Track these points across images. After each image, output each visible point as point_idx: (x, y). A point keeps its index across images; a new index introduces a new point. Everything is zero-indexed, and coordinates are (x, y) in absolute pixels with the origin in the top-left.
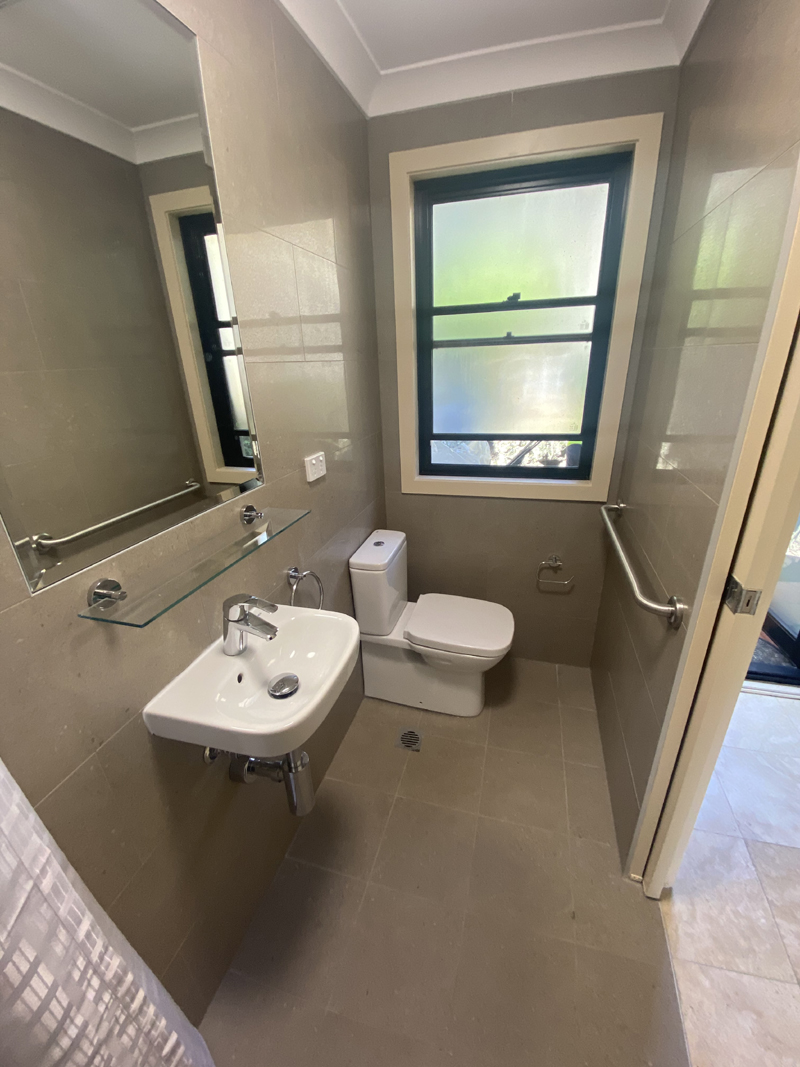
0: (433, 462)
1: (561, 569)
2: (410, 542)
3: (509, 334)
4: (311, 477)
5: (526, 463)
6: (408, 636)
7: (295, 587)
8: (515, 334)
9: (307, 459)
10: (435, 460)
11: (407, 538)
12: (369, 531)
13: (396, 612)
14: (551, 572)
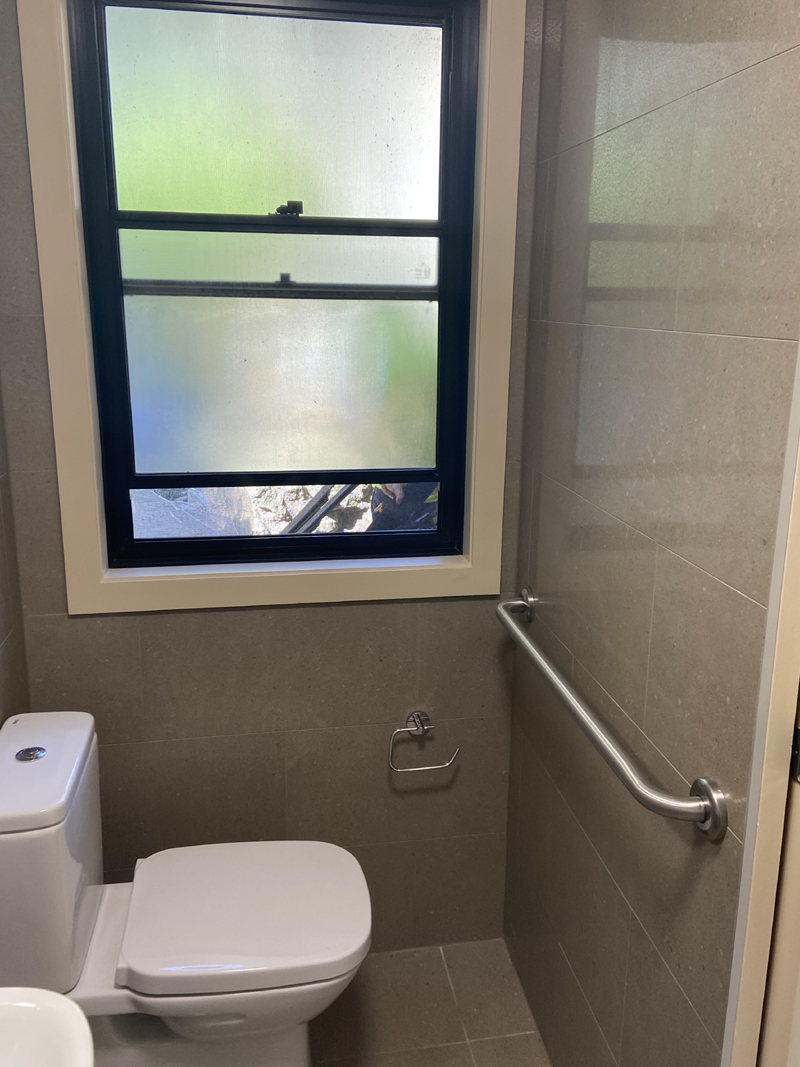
0: (137, 535)
1: (432, 738)
3: (285, 278)
6: (130, 981)
8: (297, 278)
10: (141, 531)
11: (99, 728)
14: (414, 746)
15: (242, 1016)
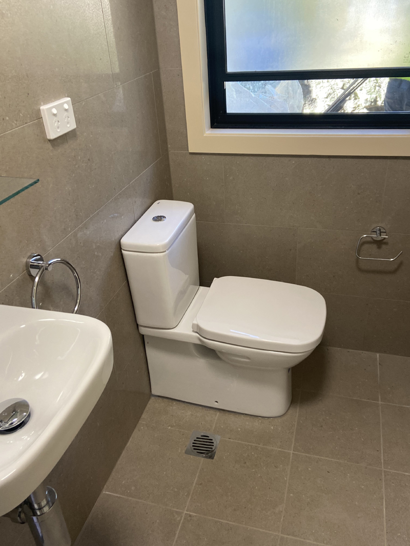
0: (228, 111)
1: (386, 243)
2: (201, 215)
4: (53, 133)
5: (349, 108)
6: (198, 330)
7: (37, 279)
9: (44, 108)
10: (231, 108)
12: (149, 201)
13: (184, 301)
14: (375, 246)
15: (248, 358)
